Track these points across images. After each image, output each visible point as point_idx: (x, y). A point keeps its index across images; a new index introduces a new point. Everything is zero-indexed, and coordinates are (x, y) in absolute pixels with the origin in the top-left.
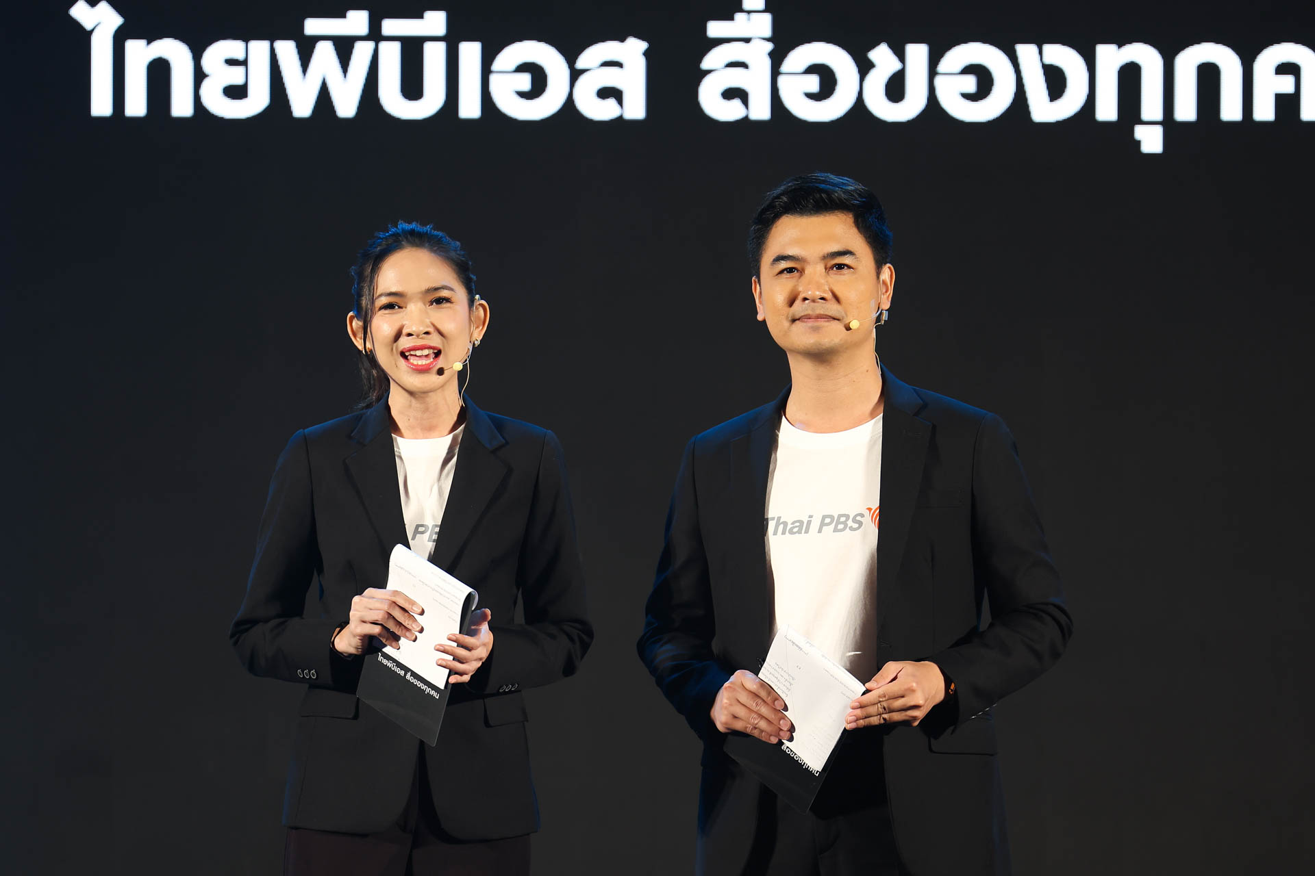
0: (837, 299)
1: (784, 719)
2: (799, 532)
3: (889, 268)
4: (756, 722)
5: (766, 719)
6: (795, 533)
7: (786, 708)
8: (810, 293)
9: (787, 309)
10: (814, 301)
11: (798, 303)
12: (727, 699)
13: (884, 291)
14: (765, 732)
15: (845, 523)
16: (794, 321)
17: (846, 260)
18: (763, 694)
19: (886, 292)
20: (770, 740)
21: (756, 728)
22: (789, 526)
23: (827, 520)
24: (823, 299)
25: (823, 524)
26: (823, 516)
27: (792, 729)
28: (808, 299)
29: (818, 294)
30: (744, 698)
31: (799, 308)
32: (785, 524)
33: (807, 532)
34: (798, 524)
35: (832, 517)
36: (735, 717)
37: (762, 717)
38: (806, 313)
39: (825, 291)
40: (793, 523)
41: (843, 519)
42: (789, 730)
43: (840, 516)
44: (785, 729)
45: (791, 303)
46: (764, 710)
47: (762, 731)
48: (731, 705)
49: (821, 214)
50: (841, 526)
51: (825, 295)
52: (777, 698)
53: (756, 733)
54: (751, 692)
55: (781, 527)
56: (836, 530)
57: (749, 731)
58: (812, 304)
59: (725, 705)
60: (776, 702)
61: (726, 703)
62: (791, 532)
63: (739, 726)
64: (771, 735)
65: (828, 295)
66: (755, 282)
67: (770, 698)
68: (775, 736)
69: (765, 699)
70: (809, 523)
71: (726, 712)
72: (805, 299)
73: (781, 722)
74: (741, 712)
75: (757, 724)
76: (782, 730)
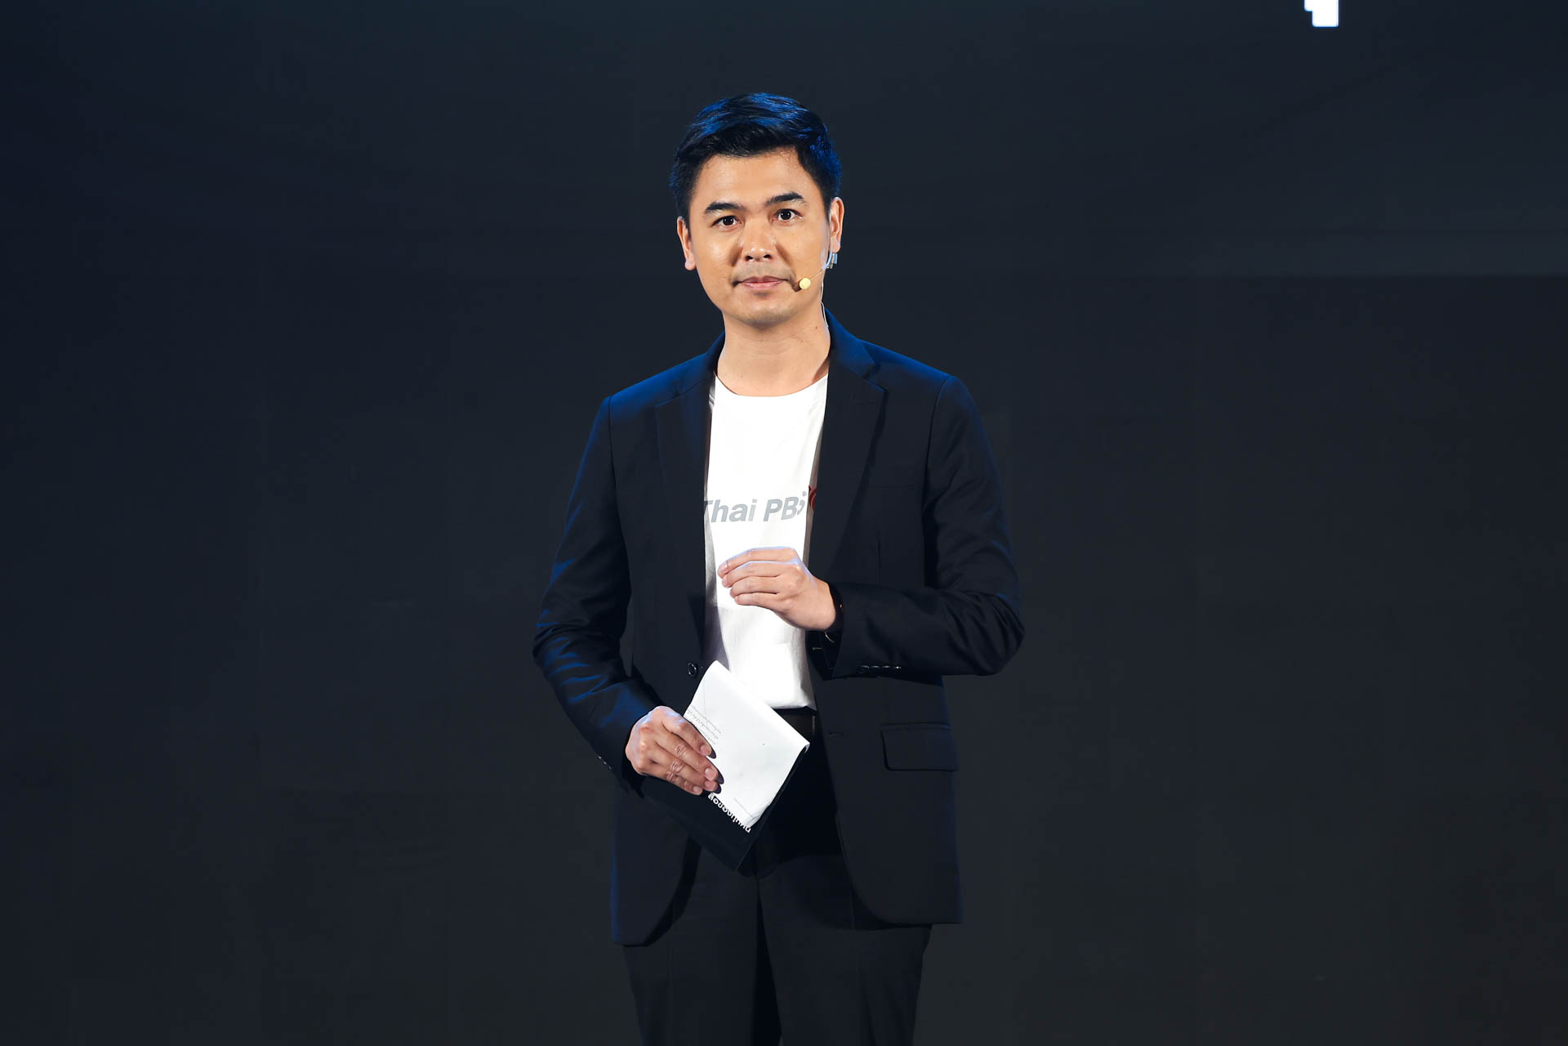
0: (783, 254)
1: (709, 767)
2: (743, 519)
3: (838, 202)
4: (678, 770)
5: (690, 766)
6: (737, 520)
7: (713, 755)
8: (753, 249)
9: (729, 267)
10: (758, 260)
11: (741, 263)
12: (645, 742)
13: (833, 229)
14: (688, 781)
15: (793, 508)
16: (735, 283)
17: (793, 205)
18: (688, 737)
19: (835, 230)
20: (692, 790)
21: (677, 776)
22: (730, 511)
23: (774, 506)
24: (768, 256)
25: (769, 511)
26: (769, 501)
27: (720, 779)
28: (751, 258)
29: (763, 251)
30: (664, 740)
31: (742, 269)
32: (725, 508)
33: (751, 519)
34: (740, 509)
35: (778, 502)
36: (653, 762)
37: (684, 764)
38: (752, 275)
39: (770, 248)
40: (734, 509)
41: (791, 503)
42: (716, 781)
43: (788, 500)
44: (711, 778)
45: (733, 261)
46: (687, 756)
47: (684, 780)
48: (648, 748)
49: (760, 153)
50: (789, 512)
51: (769, 252)
52: (702, 742)
53: (677, 782)
54: (672, 733)
55: (720, 512)
56: (784, 517)
57: (669, 779)
58: (757, 263)
59: (643, 749)
60: (702, 748)
61: (643, 746)
62: (733, 519)
63: (658, 772)
64: (695, 785)
65: (773, 252)
66: (681, 223)
67: (696, 743)
68: (699, 786)
69: (690, 743)
70: (753, 507)
71: (642, 756)
72: (748, 258)
73: (707, 771)
74: (660, 757)
75: (678, 772)
76: (707, 780)
